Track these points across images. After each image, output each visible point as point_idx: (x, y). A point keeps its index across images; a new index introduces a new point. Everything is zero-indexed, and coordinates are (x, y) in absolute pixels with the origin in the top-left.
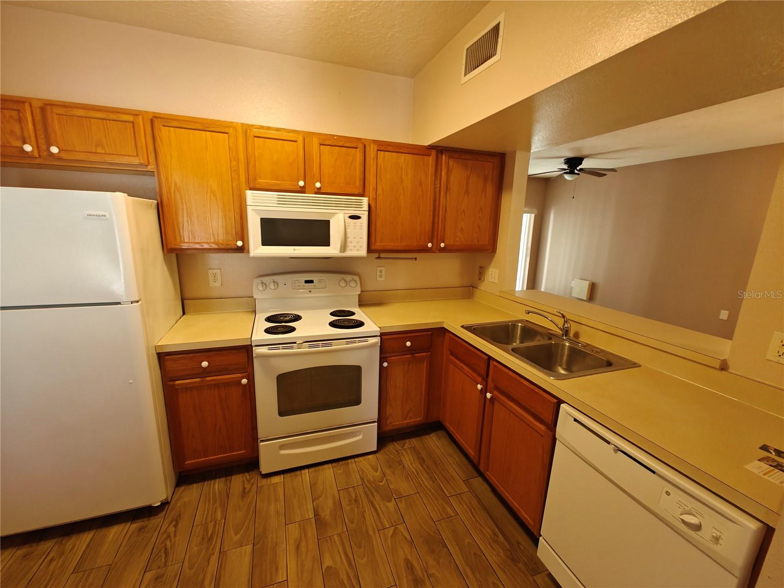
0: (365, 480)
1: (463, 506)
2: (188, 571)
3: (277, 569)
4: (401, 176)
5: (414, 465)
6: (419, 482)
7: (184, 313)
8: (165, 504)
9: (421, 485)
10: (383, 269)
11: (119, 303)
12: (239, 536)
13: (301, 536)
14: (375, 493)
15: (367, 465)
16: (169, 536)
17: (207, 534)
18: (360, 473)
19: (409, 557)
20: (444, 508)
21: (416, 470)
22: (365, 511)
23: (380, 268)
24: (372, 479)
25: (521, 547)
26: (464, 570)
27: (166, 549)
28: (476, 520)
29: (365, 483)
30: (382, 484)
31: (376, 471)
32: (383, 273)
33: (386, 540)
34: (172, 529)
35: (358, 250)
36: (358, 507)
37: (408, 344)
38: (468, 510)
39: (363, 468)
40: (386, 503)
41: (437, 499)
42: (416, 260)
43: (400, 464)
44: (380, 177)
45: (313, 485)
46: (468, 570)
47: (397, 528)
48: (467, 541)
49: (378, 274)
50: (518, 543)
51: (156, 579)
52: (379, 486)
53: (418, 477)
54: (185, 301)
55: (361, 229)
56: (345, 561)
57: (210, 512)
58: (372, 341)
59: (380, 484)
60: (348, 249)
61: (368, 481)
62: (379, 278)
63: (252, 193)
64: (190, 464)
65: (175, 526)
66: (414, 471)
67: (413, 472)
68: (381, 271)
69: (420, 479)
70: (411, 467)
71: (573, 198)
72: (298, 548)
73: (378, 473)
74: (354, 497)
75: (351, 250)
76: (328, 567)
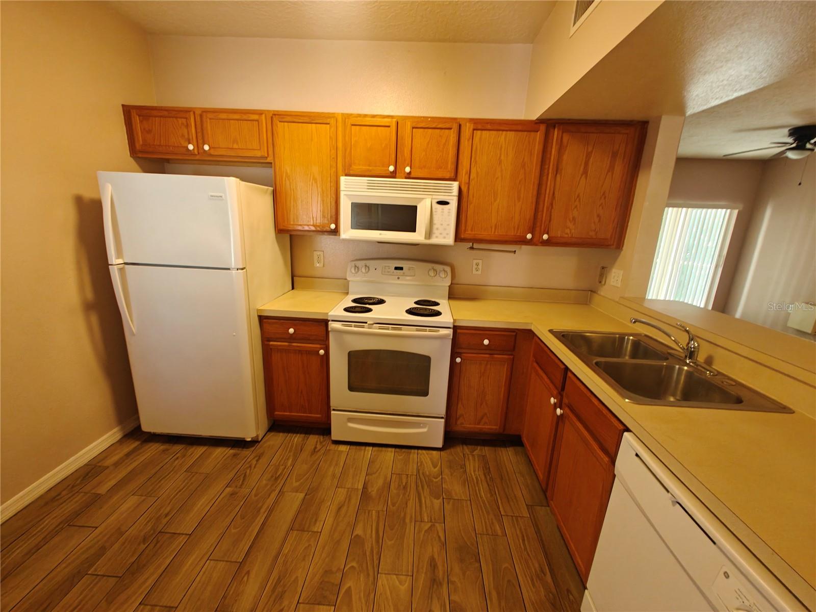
0: (421, 472)
1: (516, 530)
2: (253, 497)
3: (316, 520)
4: (500, 156)
5: (477, 473)
6: (476, 490)
7: (293, 288)
8: (254, 442)
9: (477, 495)
10: (480, 262)
11: (229, 269)
12: (298, 483)
13: (345, 501)
14: (426, 487)
15: (429, 459)
16: (250, 467)
17: (276, 473)
18: (419, 464)
19: (436, 556)
20: (493, 523)
21: (477, 478)
22: (409, 500)
23: (478, 261)
24: (427, 472)
25: (571, 597)
26: (490, 593)
27: (245, 475)
28: (526, 549)
29: (419, 476)
30: (437, 480)
31: (435, 467)
32: (480, 267)
33: (419, 532)
34: (254, 462)
35: (445, 238)
36: (404, 494)
37: (486, 342)
38: (520, 535)
39: (424, 461)
40: (433, 499)
41: (488, 513)
42: (515, 253)
43: (461, 468)
44: (475, 159)
45: (371, 462)
46: (494, 594)
47: (434, 525)
48: (506, 565)
49: (475, 266)
50: (568, 591)
51: (232, 494)
52: (432, 481)
53: (476, 485)
54: (294, 278)
55: (449, 215)
56: (374, 536)
57: (284, 458)
58: (443, 332)
59: (434, 480)
60: (434, 236)
61: (423, 474)
62: (474, 272)
63: (345, 179)
64: (278, 414)
65: (257, 461)
66: (475, 479)
67: (473, 479)
68: (477, 265)
69: (477, 488)
70: (473, 474)
71: (800, 184)
72: (339, 509)
73: (436, 469)
74: (404, 484)
75: (437, 237)
76: (357, 535)
